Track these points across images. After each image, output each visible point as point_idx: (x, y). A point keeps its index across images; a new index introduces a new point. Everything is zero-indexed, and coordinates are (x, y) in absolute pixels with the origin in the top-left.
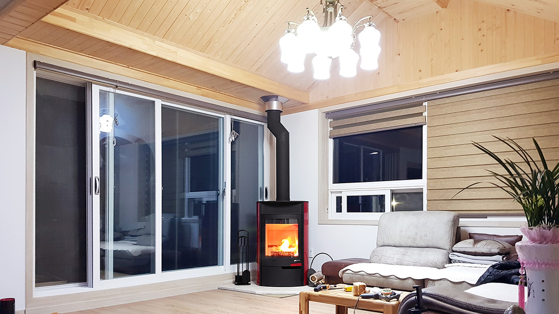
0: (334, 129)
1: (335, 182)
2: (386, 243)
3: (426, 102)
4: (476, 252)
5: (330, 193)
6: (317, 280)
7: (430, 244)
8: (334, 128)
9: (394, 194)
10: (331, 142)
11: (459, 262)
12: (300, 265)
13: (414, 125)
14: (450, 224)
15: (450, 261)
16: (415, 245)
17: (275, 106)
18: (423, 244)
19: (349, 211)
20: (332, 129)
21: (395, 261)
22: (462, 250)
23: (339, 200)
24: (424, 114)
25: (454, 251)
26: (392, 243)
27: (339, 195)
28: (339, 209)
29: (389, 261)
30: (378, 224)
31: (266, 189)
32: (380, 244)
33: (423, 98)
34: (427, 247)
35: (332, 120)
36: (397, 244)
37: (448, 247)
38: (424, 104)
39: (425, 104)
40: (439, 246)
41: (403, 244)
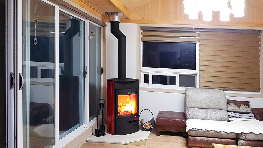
3: (199, 32)
4: (240, 112)
7: (218, 108)
16: (209, 108)
17: (117, 19)
18: (214, 107)
24: (197, 38)
25: (229, 111)
26: (196, 106)
29: (199, 118)
37: (226, 109)
41: (202, 107)
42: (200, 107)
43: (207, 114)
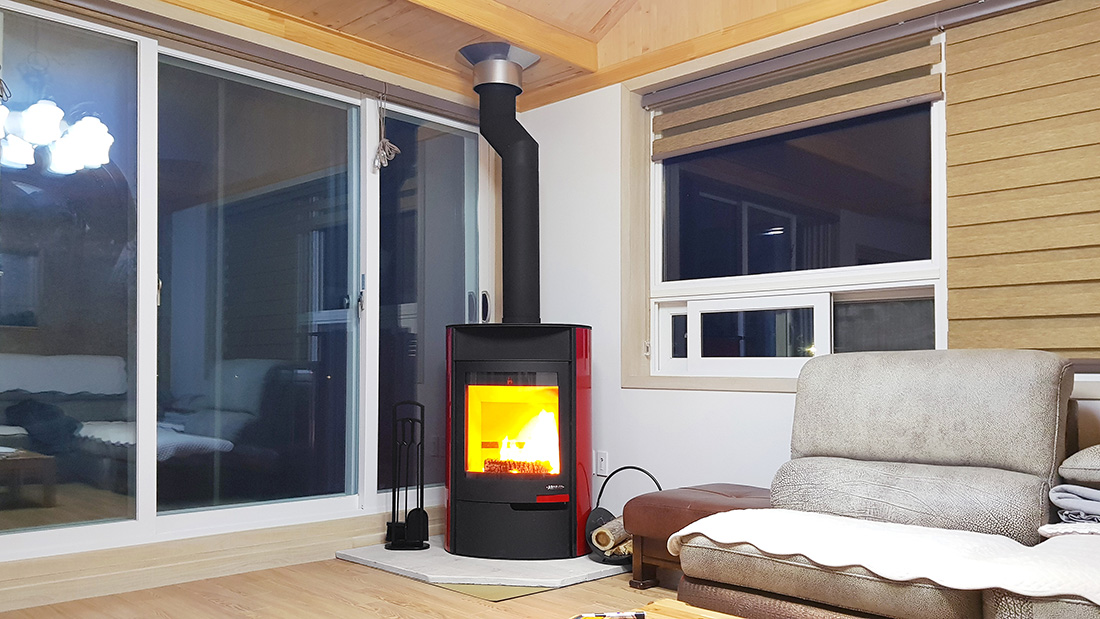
0: (664, 136)
1: (668, 276)
2: (824, 446)
3: (944, 34)
5: (654, 307)
6: (612, 544)
7: (978, 456)
8: (667, 133)
9: (841, 306)
10: (657, 171)
11: (1090, 518)
12: (565, 499)
13: (904, 103)
14: (1049, 389)
15: (1054, 514)
16: (919, 456)
17: (499, 72)
18: (952, 454)
19: (707, 352)
20: (660, 136)
21: (855, 504)
23: (680, 324)
24: (934, 70)
25: (1063, 481)
26: (842, 446)
27: (679, 311)
28: (680, 349)
29: (834, 506)
30: (798, 389)
31: (484, 296)
32: (805, 449)
33: (932, 21)
34: (964, 465)
35: (660, 113)
36: (860, 450)
37: (1041, 466)
38: (935, 40)
39: (941, 39)
40: (1010, 461)
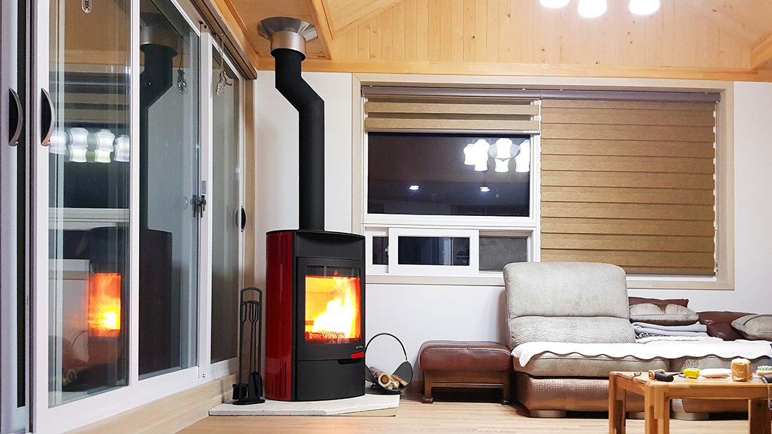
2: (530, 311)
3: (540, 101)
4: (667, 322)
7: (602, 311)
11: (650, 335)
16: (576, 313)
18: (591, 312)
22: (646, 318)
24: (534, 118)
26: (539, 311)
34: (596, 316)
36: (549, 312)
38: (535, 103)
41: (558, 311)
42: (551, 313)
43: (574, 327)
